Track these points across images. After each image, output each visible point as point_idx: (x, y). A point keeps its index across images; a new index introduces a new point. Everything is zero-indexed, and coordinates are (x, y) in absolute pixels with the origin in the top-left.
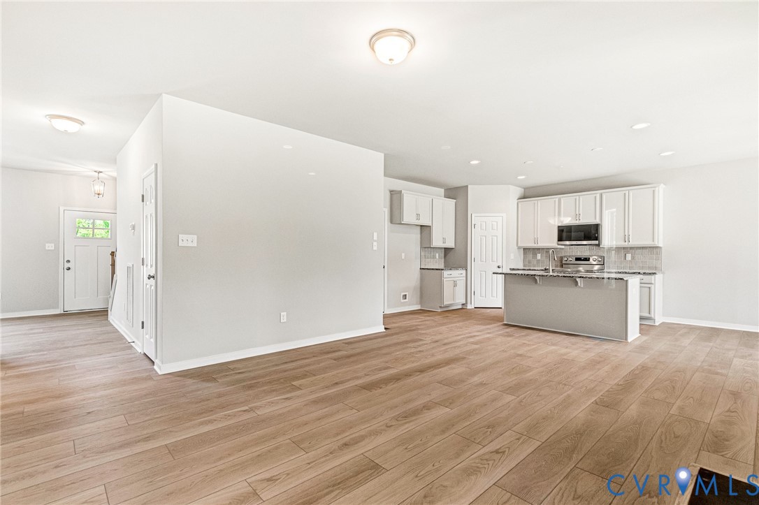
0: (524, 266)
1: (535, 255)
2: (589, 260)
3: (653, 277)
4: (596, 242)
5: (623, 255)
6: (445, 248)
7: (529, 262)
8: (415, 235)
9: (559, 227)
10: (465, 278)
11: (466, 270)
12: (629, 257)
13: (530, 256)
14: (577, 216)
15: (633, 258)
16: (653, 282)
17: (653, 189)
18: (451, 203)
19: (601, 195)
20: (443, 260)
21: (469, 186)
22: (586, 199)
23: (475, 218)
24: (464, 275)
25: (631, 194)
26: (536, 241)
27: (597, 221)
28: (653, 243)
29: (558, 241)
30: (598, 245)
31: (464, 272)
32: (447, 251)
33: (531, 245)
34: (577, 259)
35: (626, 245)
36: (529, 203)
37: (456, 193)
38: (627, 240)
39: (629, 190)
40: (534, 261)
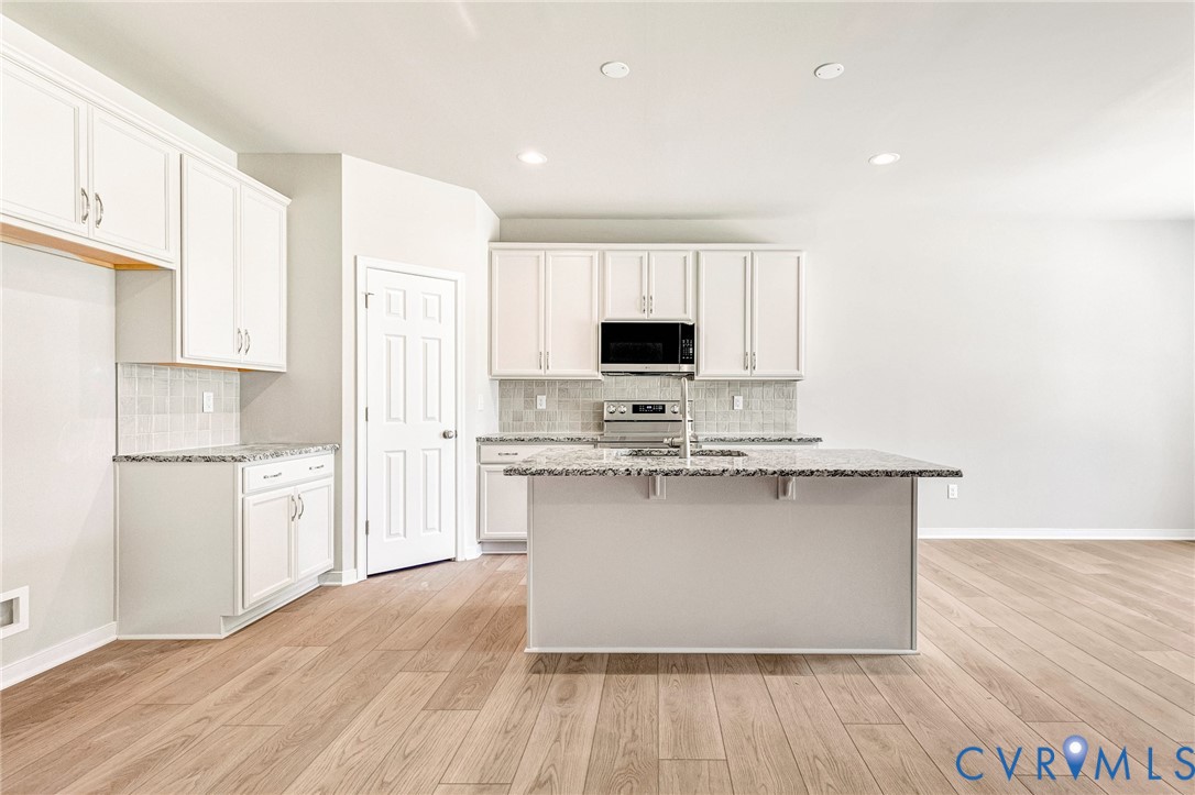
0: (502, 428)
1: (530, 400)
2: (663, 411)
4: (685, 368)
5: (728, 399)
6: (242, 371)
7: (518, 418)
9: (603, 324)
10: (331, 481)
11: (337, 450)
12: (739, 400)
13: (518, 402)
14: (646, 300)
15: (747, 405)
17: (797, 254)
18: (267, 208)
19: (697, 254)
20: (236, 416)
22: (667, 261)
24: (330, 468)
25: (757, 258)
26: (542, 359)
27: (688, 318)
30: (690, 376)
31: (328, 459)
32: (252, 380)
33: (530, 370)
34: (636, 409)
35: (745, 374)
36: (524, 256)
38: (748, 364)
40: (530, 416)
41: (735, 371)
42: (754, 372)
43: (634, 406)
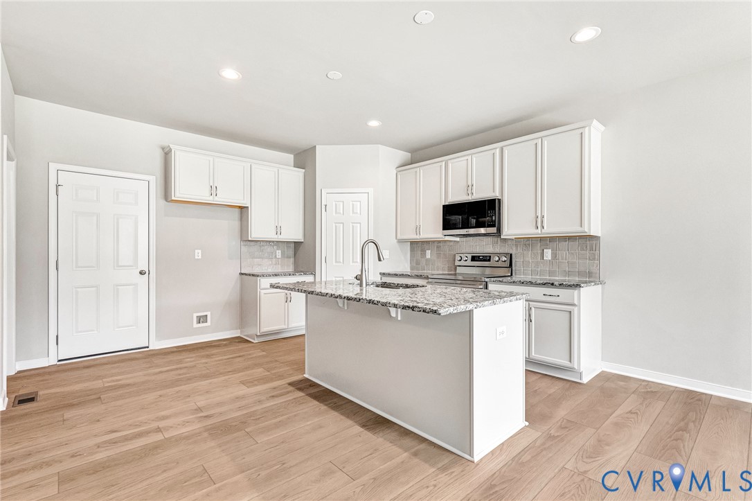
0: (412, 268)
1: (423, 252)
2: (489, 260)
3: (576, 292)
5: (539, 251)
6: (295, 242)
7: (418, 263)
8: (230, 223)
9: (444, 206)
11: (314, 275)
12: (548, 254)
13: (418, 254)
14: (470, 187)
15: (554, 256)
16: (576, 302)
17: (580, 131)
19: (502, 150)
20: (292, 260)
21: (318, 148)
23: (325, 196)
25: (545, 143)
26: (418, 230)
28: (579, 229)
29: (444, 228)
30: (499, 235)
33: (412, 236)
34: (474, 259)
35: (538, 233)
37: (304, 158)
38: (539, 225)
39: (542, 138)
40: (423, 262)
41: (529, 230)
42: (543, 231)
43: (472, 256)
